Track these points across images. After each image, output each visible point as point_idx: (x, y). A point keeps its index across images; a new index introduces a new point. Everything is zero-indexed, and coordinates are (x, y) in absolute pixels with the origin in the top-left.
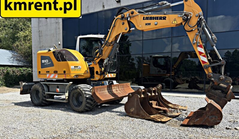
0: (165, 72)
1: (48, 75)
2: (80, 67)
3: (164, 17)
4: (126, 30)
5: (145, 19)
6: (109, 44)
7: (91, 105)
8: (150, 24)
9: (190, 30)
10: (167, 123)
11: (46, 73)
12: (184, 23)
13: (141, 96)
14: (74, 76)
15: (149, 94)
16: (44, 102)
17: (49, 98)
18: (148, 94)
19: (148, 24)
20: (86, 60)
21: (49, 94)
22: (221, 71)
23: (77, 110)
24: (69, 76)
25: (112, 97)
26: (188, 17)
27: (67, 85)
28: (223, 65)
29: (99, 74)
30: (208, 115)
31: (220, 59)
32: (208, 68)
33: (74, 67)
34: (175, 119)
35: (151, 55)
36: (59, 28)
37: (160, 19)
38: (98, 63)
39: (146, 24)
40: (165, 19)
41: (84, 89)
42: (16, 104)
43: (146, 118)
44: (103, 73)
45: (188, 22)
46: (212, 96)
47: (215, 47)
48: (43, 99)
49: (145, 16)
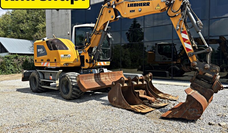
0: (170, 59)
1: (42, 63)
2: (70, 55)
3: (147, 3)
4: (112, 18)
5: (129, 6)
6: (97, 33)
7: (78, 93)
8: (134, 10)
9: (173, 15)
10: (148, 114)
11: (40, 61)
12: (167, 8)
13: (123, 85)
14: (64, 64)
15: (135, 83)
16: (40, 88)
17: (45, 85)
18: (132, 83)
19: (133, 11)
20: (76, 49)
21: (44, 81)
22: (206, 59)
23: (65, 98)
24: (59, 64)
25: (98, 86)
26: (171, 2)
27: (57, 73)
28: (208, 53)
29: (88, 63)
30: (188, 108)
31: (206, 46)
32: (193, 55)
33: (63, 56)
34: (158, 111)
35: (156, 42)
36: (68, 19)
37: (143, 6)
38: (88, 51)
39: (131, 11)
40: (149, 5)
41: (71, 77)
42: (18, 90)
43: (126, 108)
44: (91, 61)
45: (171, 6)
46: (197, 86)
47: (200, 33)
48: (39, 86)
49: (130, 3)
